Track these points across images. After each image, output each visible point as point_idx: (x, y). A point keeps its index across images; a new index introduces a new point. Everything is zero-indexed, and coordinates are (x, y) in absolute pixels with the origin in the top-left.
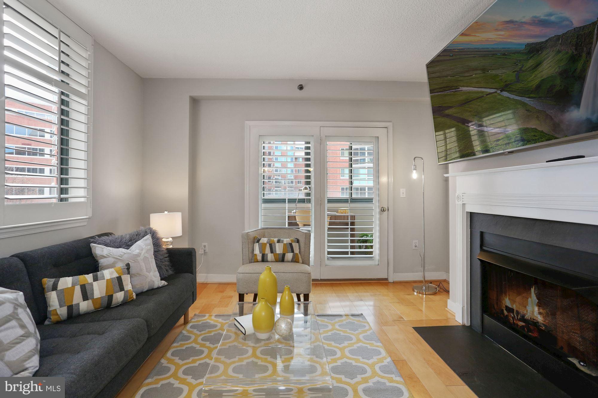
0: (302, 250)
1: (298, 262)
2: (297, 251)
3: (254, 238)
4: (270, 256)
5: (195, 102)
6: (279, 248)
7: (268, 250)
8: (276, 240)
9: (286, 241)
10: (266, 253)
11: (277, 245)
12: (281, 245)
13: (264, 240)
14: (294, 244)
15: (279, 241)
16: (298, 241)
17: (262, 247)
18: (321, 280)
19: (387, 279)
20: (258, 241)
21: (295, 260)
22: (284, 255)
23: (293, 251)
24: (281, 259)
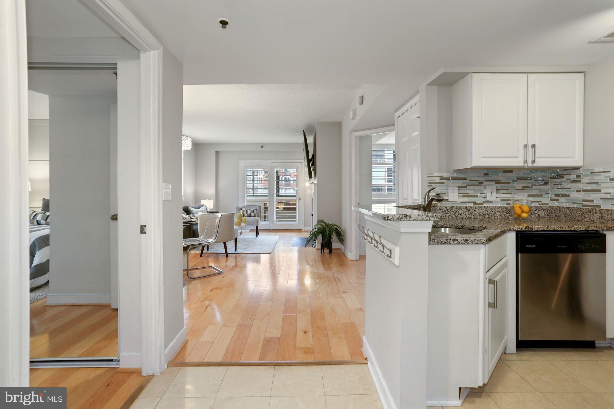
0: (258, 212)
1: (256, 217)
2: (255, 213)
3: (240, 209)
4: (246, 215)
5: (217, 153)
6: (249, 212)
7: (245, 212)
8: (248, 209)
9: (252, 209)
10: (244, 213)
11: (248, 211)
12: (250, 211)
13: (244, 209)
14: (254, 210)
15: (249, 210)
16: (256, 209)
17: (243, 211)
18: (272, 230)
19: (302, 230)
20: (242, 210)
21: (255, 216)
22: (251, 214)
23: (254, 213)
24: (250, 216)
